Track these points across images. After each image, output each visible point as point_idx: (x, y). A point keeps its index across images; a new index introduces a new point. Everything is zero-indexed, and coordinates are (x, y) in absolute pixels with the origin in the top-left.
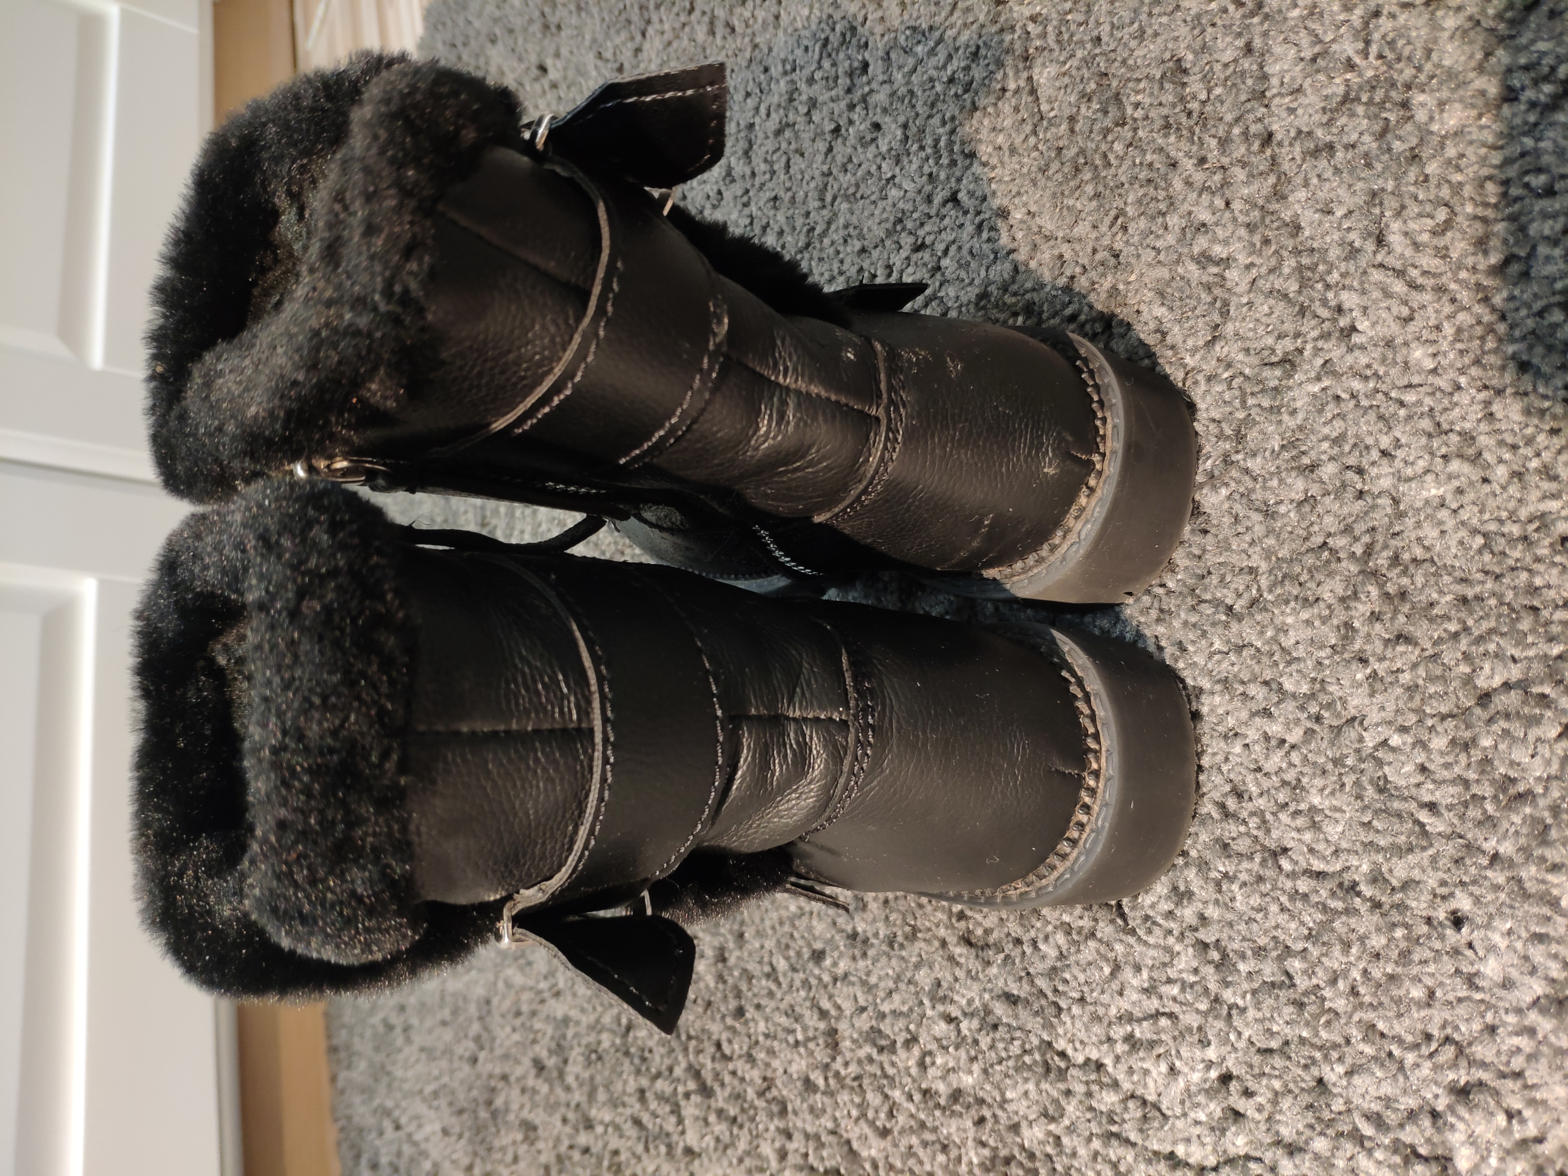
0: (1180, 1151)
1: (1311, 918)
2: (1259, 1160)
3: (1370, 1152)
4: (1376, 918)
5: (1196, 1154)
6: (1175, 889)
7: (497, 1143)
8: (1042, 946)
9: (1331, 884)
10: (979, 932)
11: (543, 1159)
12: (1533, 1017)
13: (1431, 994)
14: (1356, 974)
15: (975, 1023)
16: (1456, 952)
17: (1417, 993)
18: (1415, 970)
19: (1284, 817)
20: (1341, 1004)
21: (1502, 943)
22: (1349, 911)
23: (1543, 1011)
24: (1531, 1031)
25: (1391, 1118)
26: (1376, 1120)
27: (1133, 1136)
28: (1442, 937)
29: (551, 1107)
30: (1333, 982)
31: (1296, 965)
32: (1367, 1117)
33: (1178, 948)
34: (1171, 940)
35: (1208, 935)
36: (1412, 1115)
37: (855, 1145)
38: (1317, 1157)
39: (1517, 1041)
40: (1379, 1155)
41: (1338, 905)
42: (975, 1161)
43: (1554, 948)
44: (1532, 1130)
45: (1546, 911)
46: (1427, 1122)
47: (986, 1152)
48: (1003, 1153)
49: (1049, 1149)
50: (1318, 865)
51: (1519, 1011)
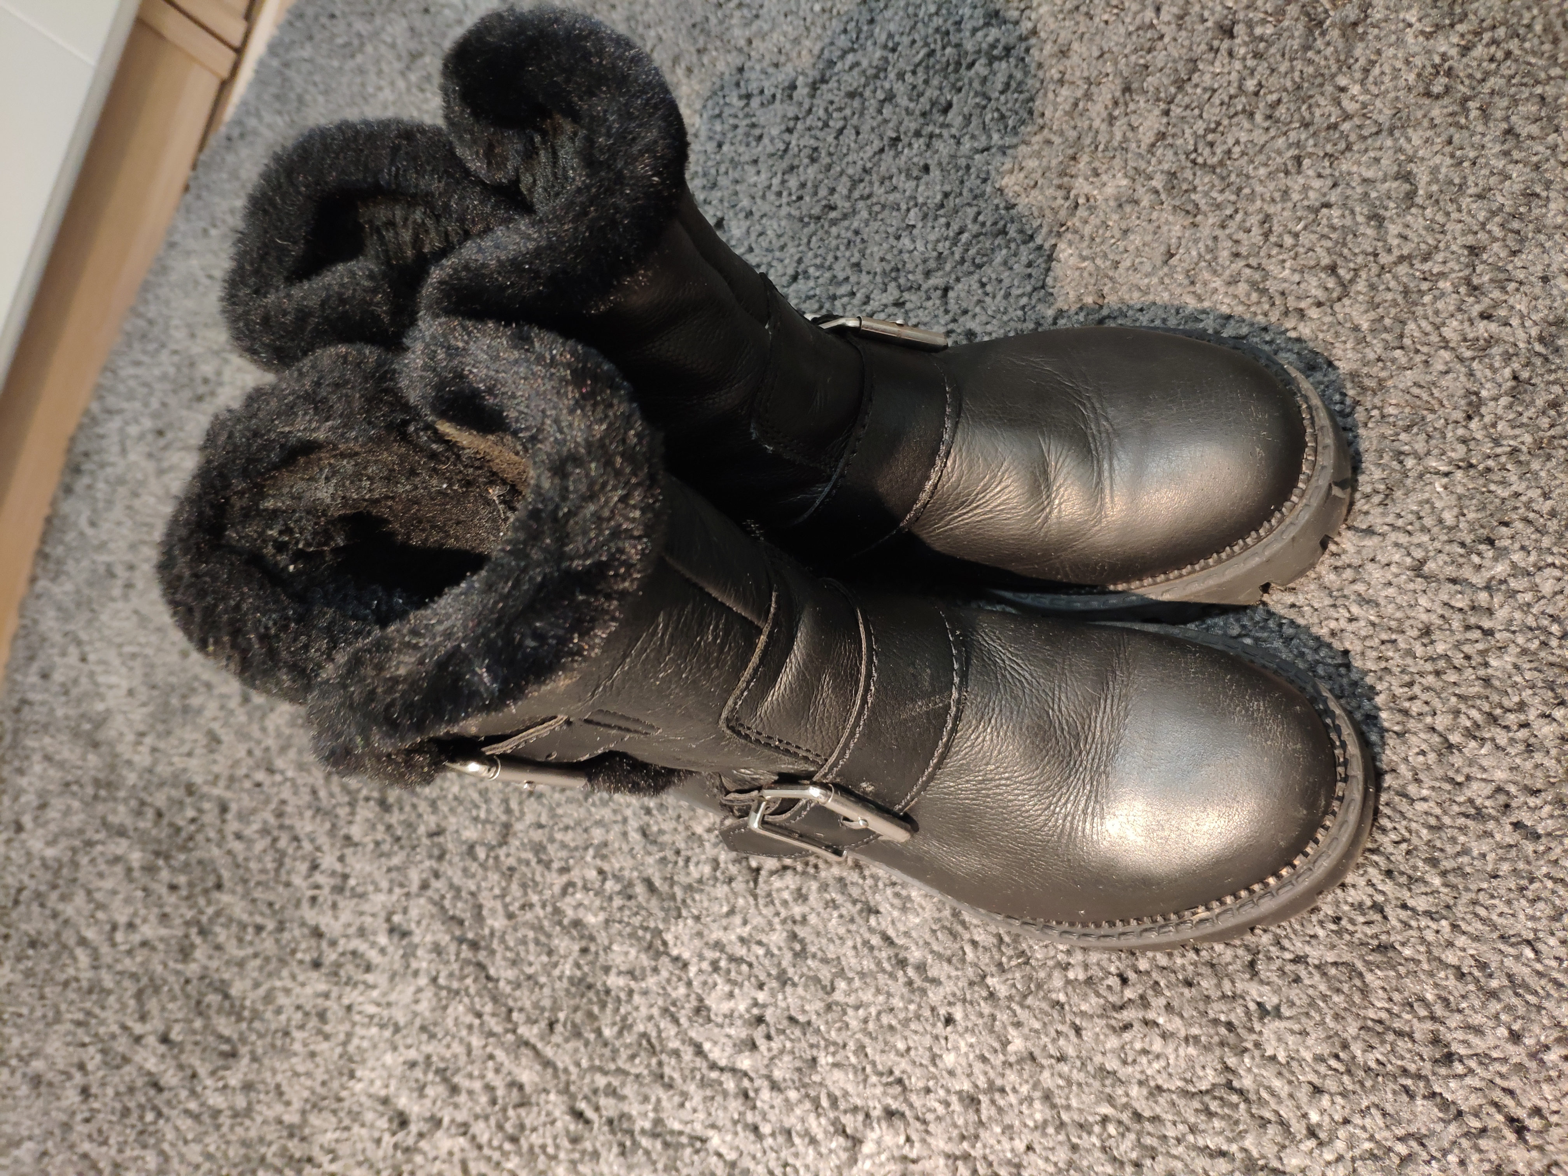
0: (707, 1046)
1: (868, 964)
2: (751, 1080)
3: (819, 1116)
4: (905, 990)
5: (716, 1054)
6: (799, 890)
7: (178, 732)
8: (692, 867)
9: (891, 952)
10: (655, 829)
11: (216, 769)
12: (954, 1099)
13: (908, 1049)
14: (873, 1011)
15: (618, 887)
16: (936, 1038)
17: (901, 1046)
18: (907, 1033)
19: (889, 891)
20: (854, 1024)
21: (964, 1048)
22: (892, 976)
23: (961, 1100)
24: (947, 1104)
25: (842, 1105)
26: (834, 1101)
27: (683, 1021)
28: (934, 1025)
29: (242, 735)
30: (857, 1008)
31: (842, 985)
32: (830, 1095)
33: (778, 927)
34: (776, 920)
35: (801, 932)
36: (855, 1109)
37: (485, 912)
38: (787, 1100)
39: (937, 1105)
40: (823, 1121)
41: (888, 968)
42: (568, 973)
43: (988, 1068)
44: (913, 1154)
45: (997, 1045)
46: (860, 1117)
47: (578, 973)
48: (590, 980)
49: (623, 996)
50: (891, 932)
51: (948, 1091)
